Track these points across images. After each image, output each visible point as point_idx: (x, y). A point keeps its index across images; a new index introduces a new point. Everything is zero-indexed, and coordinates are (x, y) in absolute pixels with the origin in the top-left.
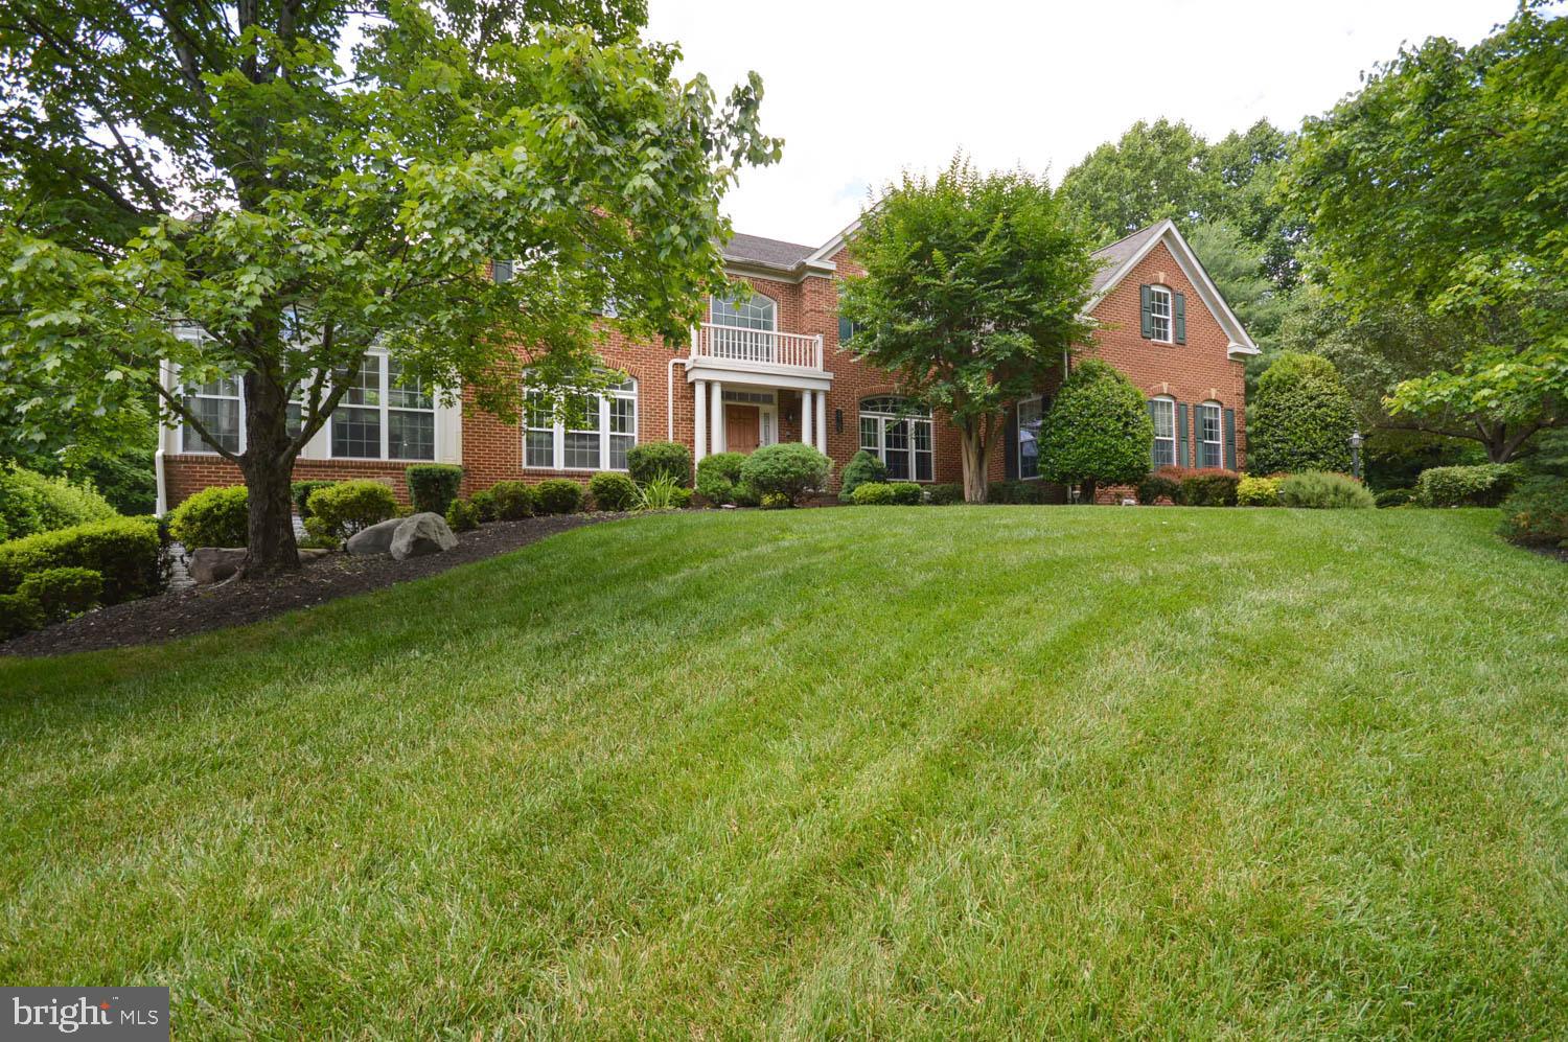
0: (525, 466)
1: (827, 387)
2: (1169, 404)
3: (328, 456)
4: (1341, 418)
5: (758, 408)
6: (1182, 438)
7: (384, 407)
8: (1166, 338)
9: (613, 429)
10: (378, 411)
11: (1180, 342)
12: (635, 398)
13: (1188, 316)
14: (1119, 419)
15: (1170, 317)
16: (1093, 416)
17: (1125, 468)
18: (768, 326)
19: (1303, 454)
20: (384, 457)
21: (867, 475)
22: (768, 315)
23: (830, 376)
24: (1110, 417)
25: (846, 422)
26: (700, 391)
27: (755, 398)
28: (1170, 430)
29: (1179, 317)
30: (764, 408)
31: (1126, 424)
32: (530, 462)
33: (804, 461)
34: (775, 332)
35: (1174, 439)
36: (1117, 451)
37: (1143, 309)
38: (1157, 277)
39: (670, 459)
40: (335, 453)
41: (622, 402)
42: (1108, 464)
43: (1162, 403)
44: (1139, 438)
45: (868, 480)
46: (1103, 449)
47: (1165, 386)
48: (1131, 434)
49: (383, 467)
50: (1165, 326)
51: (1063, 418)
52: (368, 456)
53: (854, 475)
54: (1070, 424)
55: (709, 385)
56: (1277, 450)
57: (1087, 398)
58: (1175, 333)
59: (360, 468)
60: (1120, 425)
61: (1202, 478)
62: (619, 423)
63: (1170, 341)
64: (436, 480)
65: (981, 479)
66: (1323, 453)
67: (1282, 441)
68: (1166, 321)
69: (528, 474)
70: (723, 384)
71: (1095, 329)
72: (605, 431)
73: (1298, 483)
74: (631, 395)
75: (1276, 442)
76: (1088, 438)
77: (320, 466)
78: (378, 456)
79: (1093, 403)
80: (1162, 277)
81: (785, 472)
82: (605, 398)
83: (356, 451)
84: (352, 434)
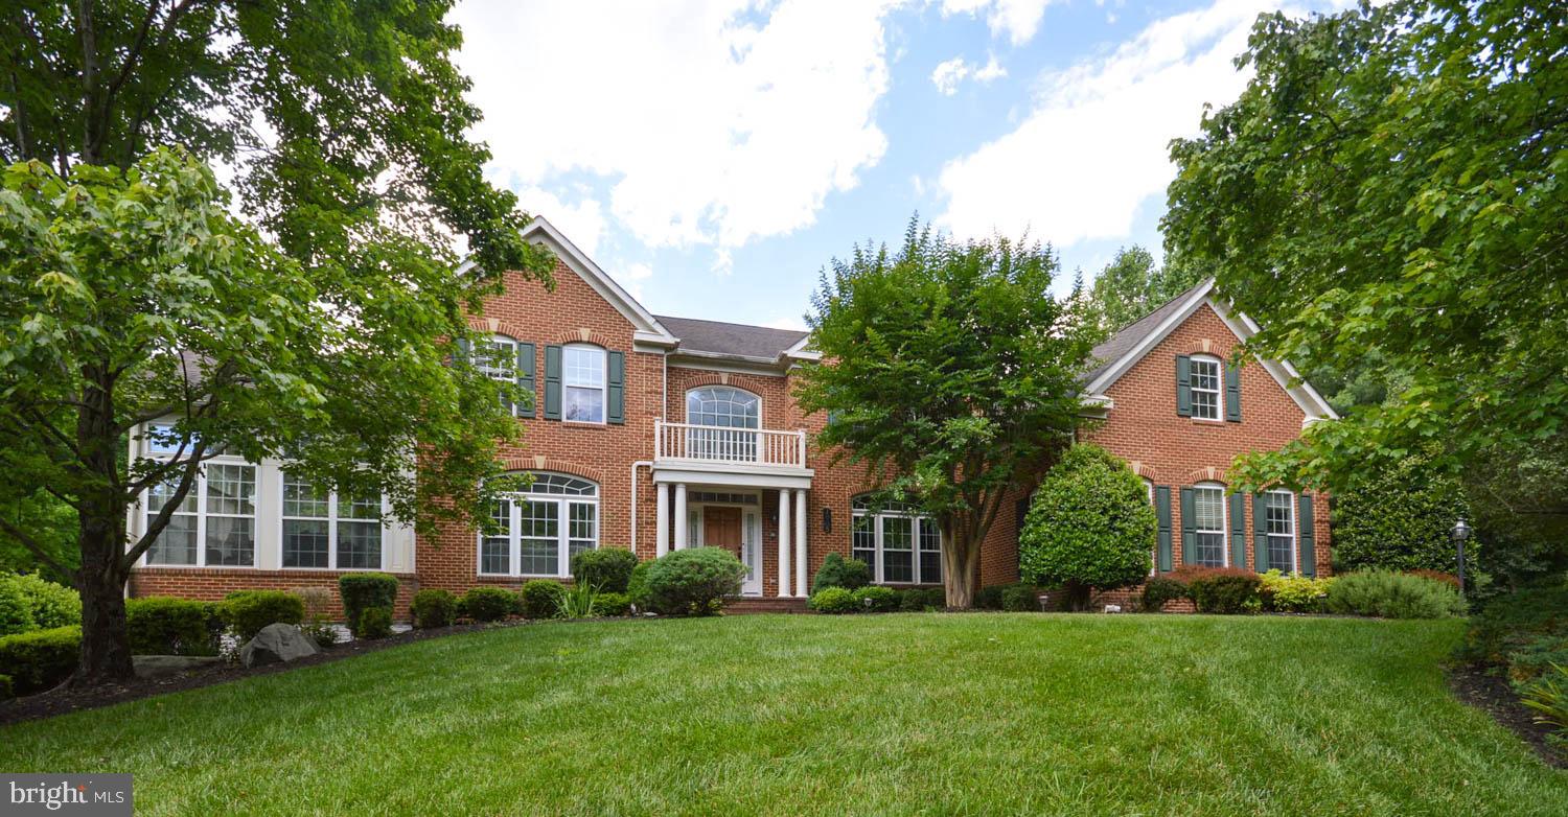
0: (479, 573)
1: (807, 485)
2: (1218, 492)
3: (278, 566)
4: (1443, 503)
5: (740, 509)
6: (1237, 530)
7: (333, 519)
8: (1213, 414)
9: (572, 534)
10: (327, 522)
11: (1233, 419)
12: (597, 503)
13: (1244, 388)
14: (1105, 511)
15: (1219, 390)
16: (1073, 509)
17: (1111, 569)
18: (752, 423)
19: (1392, 548)
20: (333, 566)
21: (832, 580)
22: (754, 411)
23: (811, 473)
24: (1094, 510)
25: (836, 521)
26: (662, 494)
27: (736, 498)
28: (1219, 521)
29: (1232, 390)
30: (746, 508)
31: (1114, 518)
32: (486, 569)
33: (701, 567)
34: (760, 429)
35: (1225, 532)
36: (1100, 550)
37: (1183, 383)
38: (1201, 346)
39: (609, 565)
40: (285, 564)
41: (582, 506)
42: (1088, 564)
43: (1208, 492)
44: (1129, 534)
45: (835, 584)
46: (1082, 547)
47: (1211, 472)
48: (1119, 530)
49: (331, 576)
50: (1213, 402)
51: (1042, 512)
52: (317, 566)
53: (821, 579)
54: (1047, 519)
55: (672, 488)
56: (1361, 543)
57: (1068, 489)
58: (1227, 410)
59: (308, 577)
60: (1105, 520)
61: (1210, 579)
62: (579, 528)
63: (1220, 418)
64: (364, 588)
65: (963, 582)
66: (1419, 546)
67: (1368, 533)
68: (1213, 396)
69: (483, 581)
70: (688, 486)
71: (1109, 409)
72: (564, 537)
73: (1351, 584)
74: (593, 500)
75: (1361, 534)
76: (1067, 534)
77: (270, 576)
78: (327, 566)
79: (1074, 495)
80: (1206, 345)
81: (680, 578)
82: (564, 503)
83: (306, 561)
84: (303, 545)
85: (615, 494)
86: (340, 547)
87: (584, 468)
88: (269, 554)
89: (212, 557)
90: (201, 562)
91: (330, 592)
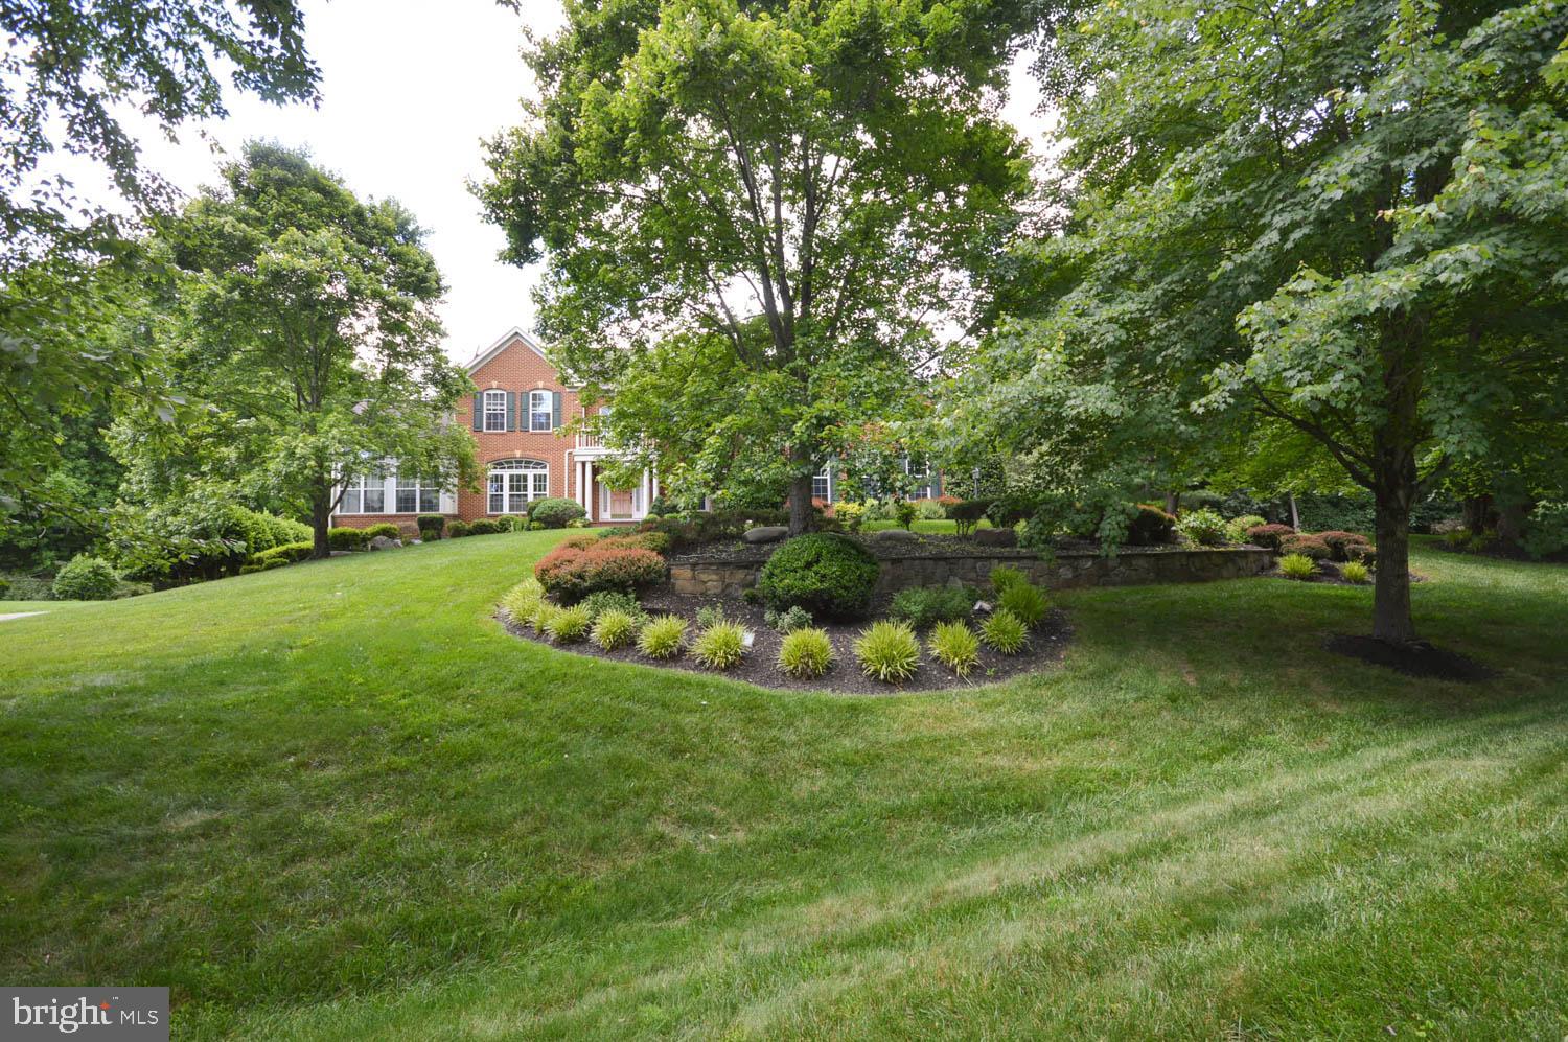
0: (487, 513)
3: (394, 512)
7: (418, 489)
9: (535, 490)
10: (415, 491)
12: (547, 474)
20: (417, 511)
26: (579, 467)
32: (490, 510)
40: (397, 511)
41: (540, 476)
49: (416, 516)
52: (410, 512)
55: (584, 464)
59: (406, 517)
62: (539, 487)
64: (430, 522)
69: (488, 516)
70: (592, 463)
72: (531, 492)
74: (546, 472)
77: (390, 517)
78: (414, 511)
82: (530, 474)
83: (407, 510)
84: (405, 502)
85: (557, 468)
86: (422, 501)
87: (540, 455)
88: (390, 507)
89: (367, 509)
90: (362, 512)
91: (415, 524)
